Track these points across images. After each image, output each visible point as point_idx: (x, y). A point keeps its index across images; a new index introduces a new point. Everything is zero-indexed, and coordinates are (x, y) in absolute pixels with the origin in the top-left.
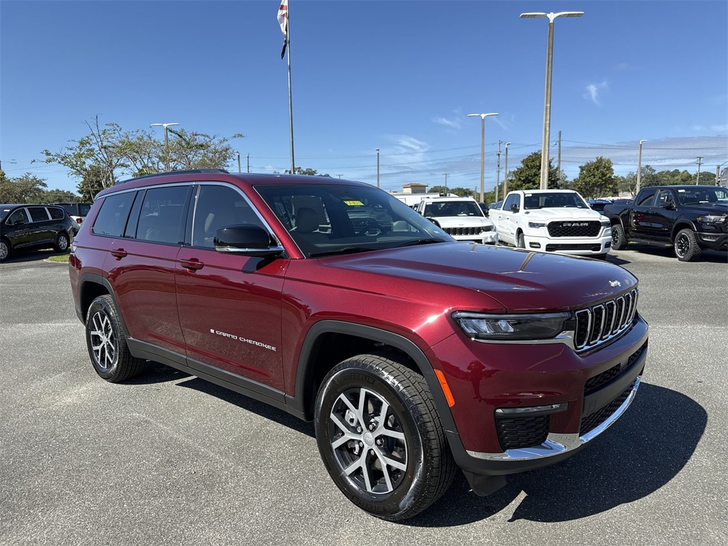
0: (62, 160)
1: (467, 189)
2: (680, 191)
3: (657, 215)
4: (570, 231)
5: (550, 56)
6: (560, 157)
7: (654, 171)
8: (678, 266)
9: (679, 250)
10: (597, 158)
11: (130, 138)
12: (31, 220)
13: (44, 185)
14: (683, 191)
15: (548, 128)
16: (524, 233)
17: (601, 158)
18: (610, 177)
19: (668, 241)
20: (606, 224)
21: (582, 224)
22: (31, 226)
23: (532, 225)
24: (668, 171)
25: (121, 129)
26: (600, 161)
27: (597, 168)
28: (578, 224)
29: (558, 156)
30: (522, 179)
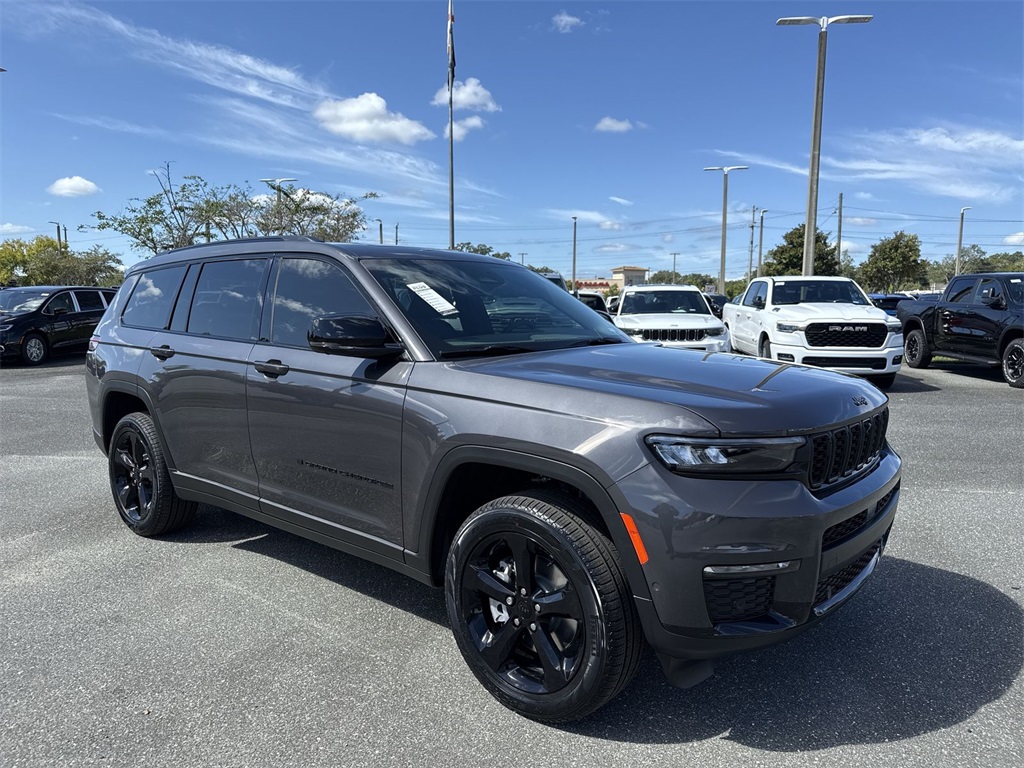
0: (120, 226)
1: (707, 276)
2: (1013, 281)
3: (976, 316)
4: (839, 337)
5: (821, 81)
6: (840, 231)
7: (984, 253)
8: (1007, 394)
9: (1010, 371)
10: (896, 233)
11: (219, 196)
12: (78, 309)
13: (119, 262)
14: (1019, 281)
15: (815, 187)
16: (771, 340)
17: (901, 233)
18: (915, 261)
19: (992, 357)
20: (896, 329)
21: (857, 328)
22: (77, 316)
23: (781, 328)
24: (1006, 255)
25: (206, 184)
26: (900, 237)
27: (897, 248)
28: (851, 328)
29: (837, 229)
30: (784, 261)
